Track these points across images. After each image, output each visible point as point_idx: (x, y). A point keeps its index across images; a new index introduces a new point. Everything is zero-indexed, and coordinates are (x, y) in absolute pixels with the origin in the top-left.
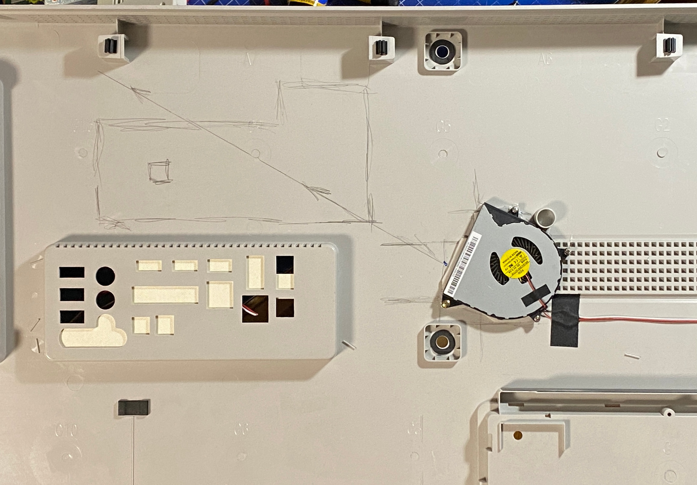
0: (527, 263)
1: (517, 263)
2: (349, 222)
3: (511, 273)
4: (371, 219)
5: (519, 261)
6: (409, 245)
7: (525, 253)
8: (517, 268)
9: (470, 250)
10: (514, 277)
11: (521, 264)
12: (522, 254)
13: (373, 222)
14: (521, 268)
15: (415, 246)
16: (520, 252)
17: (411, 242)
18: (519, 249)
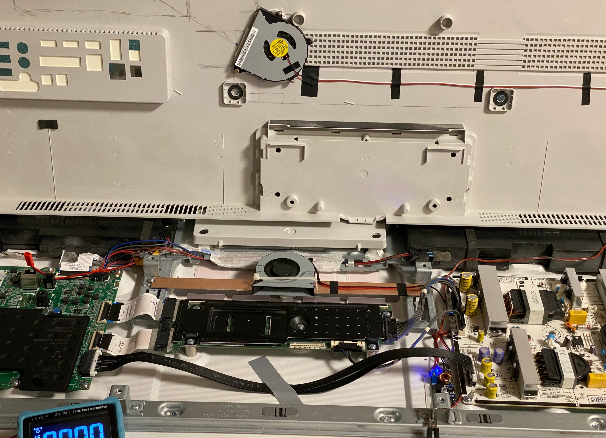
0: (287, 48)
1: (280, 48)
2: (175, 16)
3: (277, 54)
4: (189, 15)
5: (282, 46)
6: (214, 32)
7: (285, 42)
8: (280, 51)
9: (251, 39)
10: (279, 56)
11: (283, 48)
12: (283, 42)
13: (190, 17)
14: (282, 51)
15: (218, 33)
16: (283, 41)
17: (215, 30)
18: (282, 39)
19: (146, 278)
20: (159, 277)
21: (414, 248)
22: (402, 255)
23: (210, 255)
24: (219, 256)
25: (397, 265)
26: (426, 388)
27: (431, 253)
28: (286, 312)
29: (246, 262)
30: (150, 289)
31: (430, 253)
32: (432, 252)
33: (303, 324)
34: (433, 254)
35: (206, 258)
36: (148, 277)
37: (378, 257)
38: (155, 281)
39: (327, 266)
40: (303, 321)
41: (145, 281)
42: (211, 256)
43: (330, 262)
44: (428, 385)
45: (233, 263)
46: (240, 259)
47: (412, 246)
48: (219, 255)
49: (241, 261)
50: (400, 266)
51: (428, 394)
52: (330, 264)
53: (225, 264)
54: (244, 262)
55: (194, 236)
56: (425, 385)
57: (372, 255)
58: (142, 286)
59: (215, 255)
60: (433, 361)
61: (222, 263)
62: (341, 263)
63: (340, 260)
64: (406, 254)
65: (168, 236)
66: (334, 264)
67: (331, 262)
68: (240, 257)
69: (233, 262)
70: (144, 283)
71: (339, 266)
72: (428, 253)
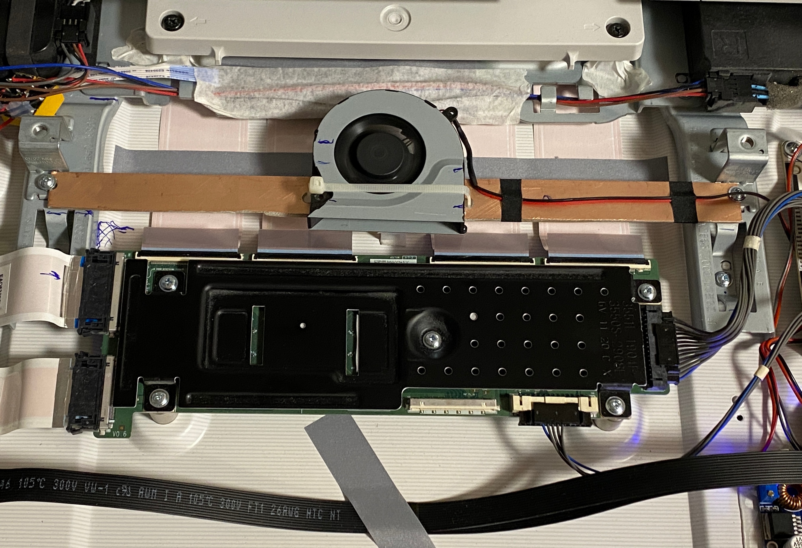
19: (34, 176)
20: (66, 171)
21: (717, 73)
22: (687, 93)
23: (195, 83)
24: (217, 85)
25: (667, 108)
26: (743, 514)
27: (763, 88)
28: (395, 295)
29: (287, 102)
30: (46, 210)
31: (759, 87)
32: (764, 86)
33: (439, 331)
34: (766, 93)
35: (184, 94)
36: (38, 172)
37: (616, 76)
38: (56, 186)
39: (489, 109)
40: (437, 324)
41: (32, 183)
42: (198, 87)
43: (497, 97)
44: (749, 503)
45: (252, 107)
46: (271, 94)
47: (714, 69)
48: (216, 80)
49: (274, 101)
50: (673, 112)
51: (750, 534)
52: (496, 103)
53: (232, 110)
54: (280, 103)
55: (148, 37)
56: (742, 507)
57: (601, 70)
58: (25, 200)
59: (207, 83)
60: (758, 422)
61: (225, 109)
62: (524, 99)
63: (520, 93)
64: (697, 92)
65: (79, 41)
66: (507, 103)
67: (499, 98)
68: (271, 88)
69: (254, 102)
70: (30, 190)
71: (519, 110)
72: (753, 86)
